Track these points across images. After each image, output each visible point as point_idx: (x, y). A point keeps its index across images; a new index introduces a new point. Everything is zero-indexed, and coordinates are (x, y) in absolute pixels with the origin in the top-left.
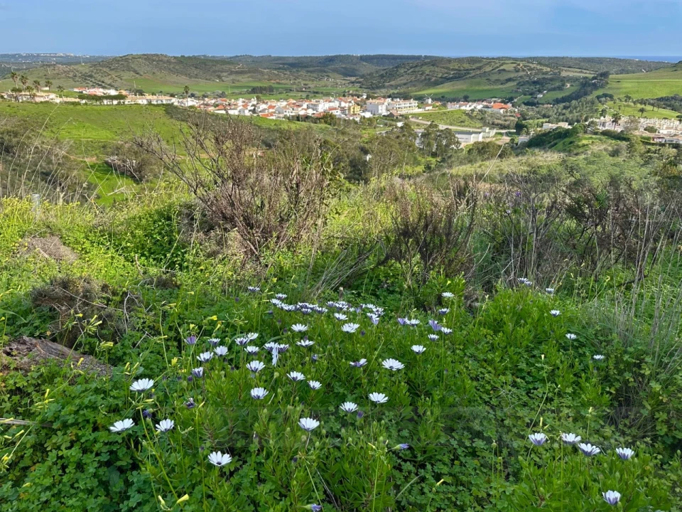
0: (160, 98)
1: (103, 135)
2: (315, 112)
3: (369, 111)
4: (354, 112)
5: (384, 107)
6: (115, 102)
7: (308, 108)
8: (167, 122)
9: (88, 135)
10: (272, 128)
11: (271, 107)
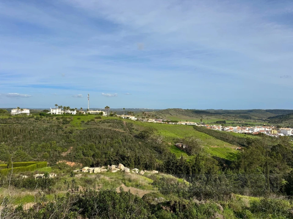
0: (190, 123)
1: (173, 135)
2: (252, 132)
3: (282, 133)
4: (274, 133)
5: (290, 132)
6: (174, 123)
7: (249, 130)
8: (195, 132)
9: (167, 134)
10: (240, 137)
11: (231, 129)
